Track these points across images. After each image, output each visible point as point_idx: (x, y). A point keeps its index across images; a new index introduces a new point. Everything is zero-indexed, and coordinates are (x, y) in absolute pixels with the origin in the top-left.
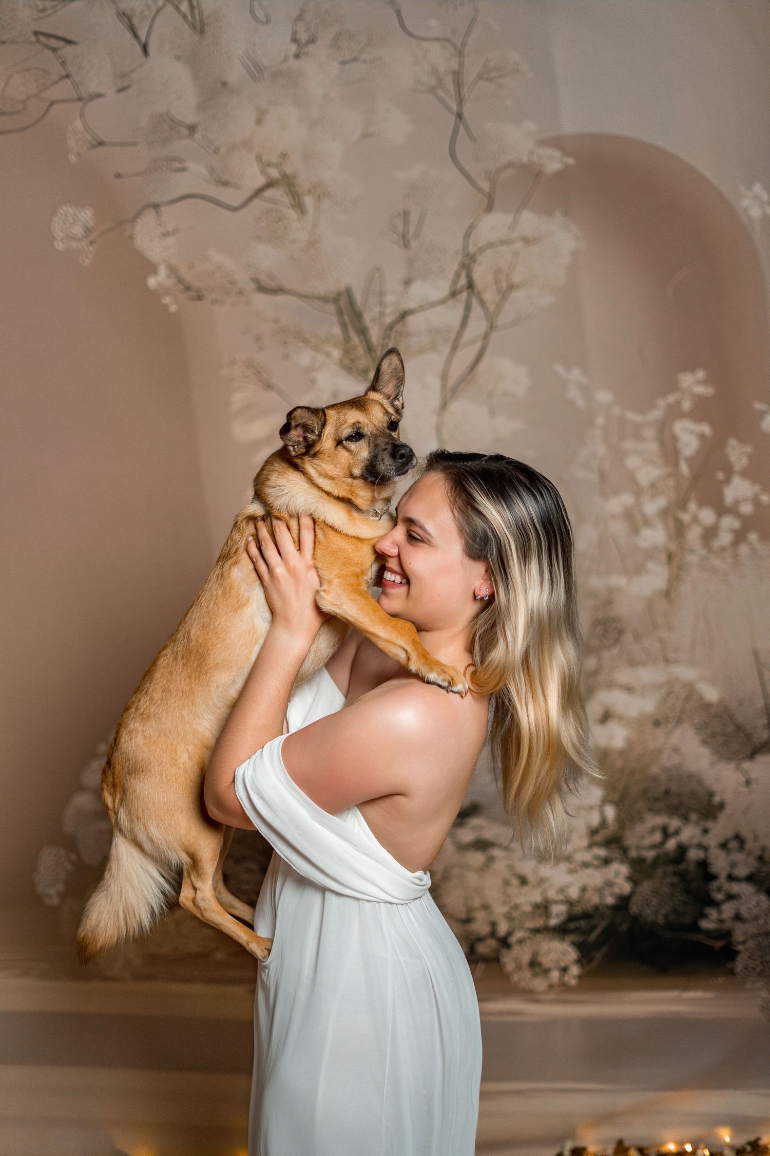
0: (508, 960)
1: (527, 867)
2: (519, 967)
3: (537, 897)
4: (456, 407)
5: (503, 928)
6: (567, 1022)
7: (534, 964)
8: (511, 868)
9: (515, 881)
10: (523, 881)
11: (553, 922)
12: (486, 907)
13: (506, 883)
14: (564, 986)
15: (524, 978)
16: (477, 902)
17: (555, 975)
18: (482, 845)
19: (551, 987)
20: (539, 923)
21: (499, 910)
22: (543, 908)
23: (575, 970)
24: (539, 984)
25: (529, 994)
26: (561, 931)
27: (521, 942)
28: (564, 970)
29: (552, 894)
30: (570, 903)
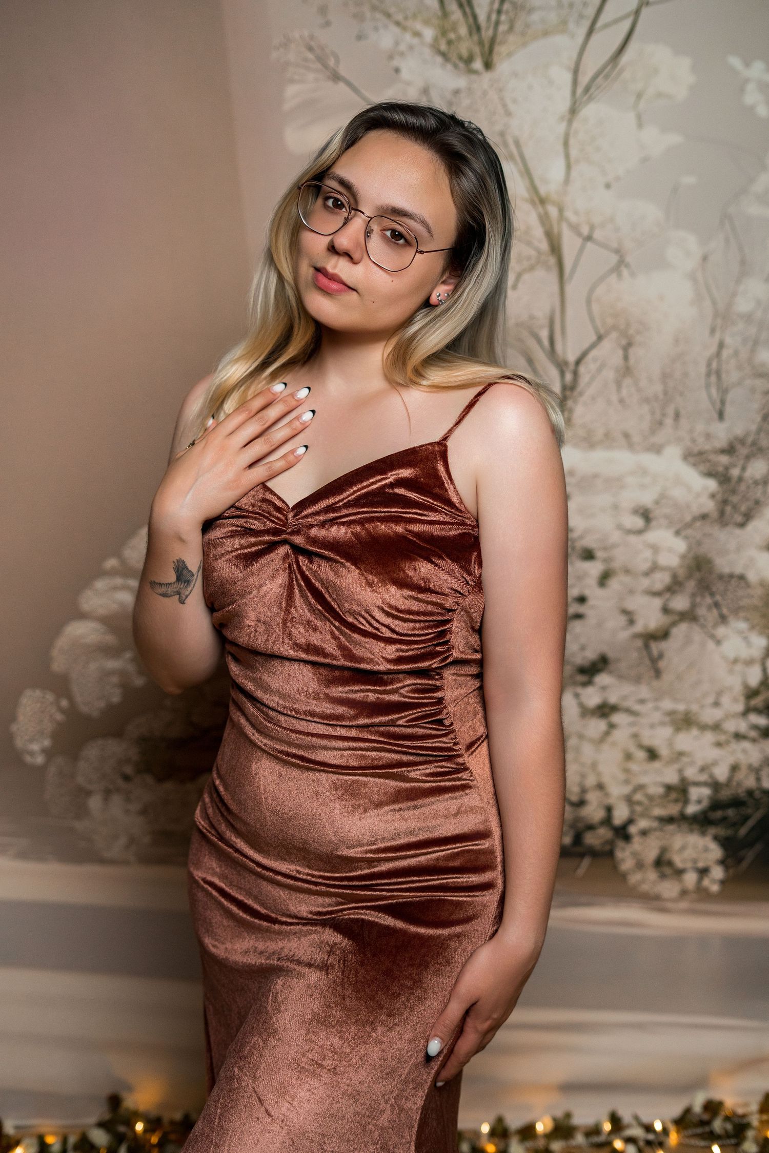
0: (625, 856)
1: (660, 737)
2: (640, 865)
3: (671, 777)
4: (590, 111)
5: (621, 814)
6: (703, 940)
7: (662, 863)
8: (635, 736)
9: (641, 755)
10: (652, 754)
11: (691, 809)
12: (600, 787)
13: (628, 757)
14: (702, 894)
15: (648, 880)
16: (591, 781)
17: (690, 878)
18: (605, 710)
19: (684, 893)
20: (673, 810)
21: (617, 791)
22: (680, 791)
23: (718, 873)
24: (669, 889)
25: (651, 900)
26: (702, 822)
27: (644, 833)
28: (704, 872)
29: (691, 773)
30: (716, 786)
